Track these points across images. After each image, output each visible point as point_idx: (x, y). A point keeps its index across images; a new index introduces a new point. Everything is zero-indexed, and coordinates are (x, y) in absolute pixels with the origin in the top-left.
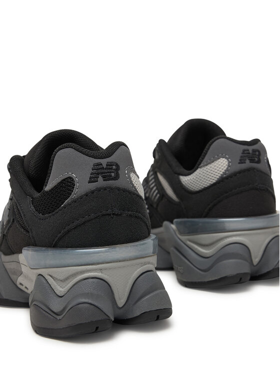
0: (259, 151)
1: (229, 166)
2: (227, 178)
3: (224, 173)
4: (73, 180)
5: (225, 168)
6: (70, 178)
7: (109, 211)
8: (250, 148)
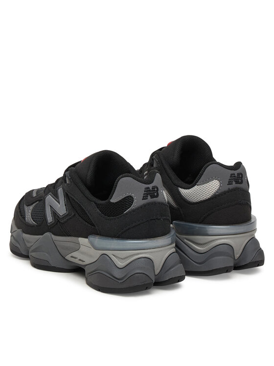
0: (242, 174)
1: (220, 186)
2: (219, 195)
3: (217, 192)
4: (132, 198)
5: (217, 188)
6: (130, 196)
7: (155, 217)
8: (236, 172)
